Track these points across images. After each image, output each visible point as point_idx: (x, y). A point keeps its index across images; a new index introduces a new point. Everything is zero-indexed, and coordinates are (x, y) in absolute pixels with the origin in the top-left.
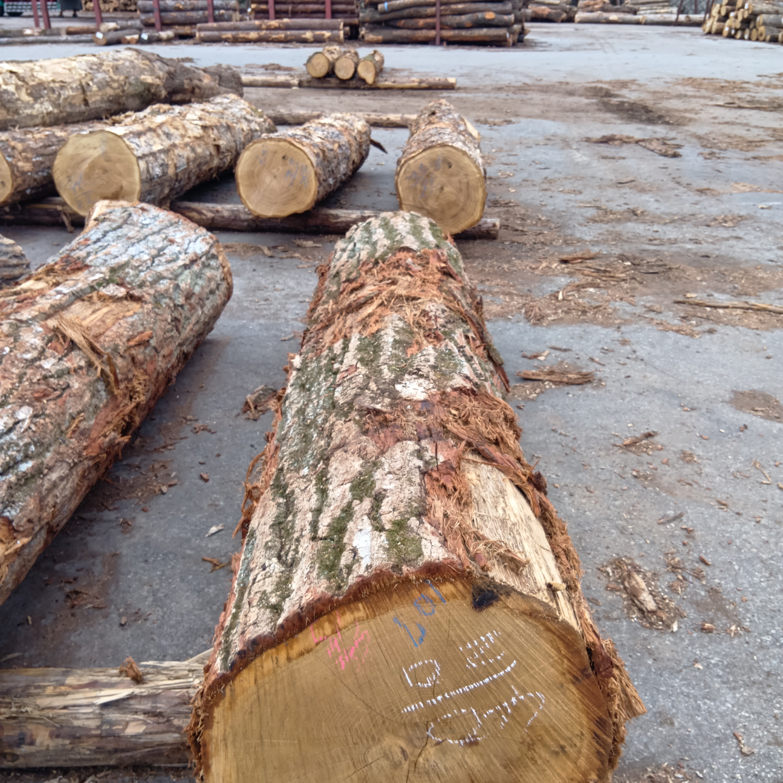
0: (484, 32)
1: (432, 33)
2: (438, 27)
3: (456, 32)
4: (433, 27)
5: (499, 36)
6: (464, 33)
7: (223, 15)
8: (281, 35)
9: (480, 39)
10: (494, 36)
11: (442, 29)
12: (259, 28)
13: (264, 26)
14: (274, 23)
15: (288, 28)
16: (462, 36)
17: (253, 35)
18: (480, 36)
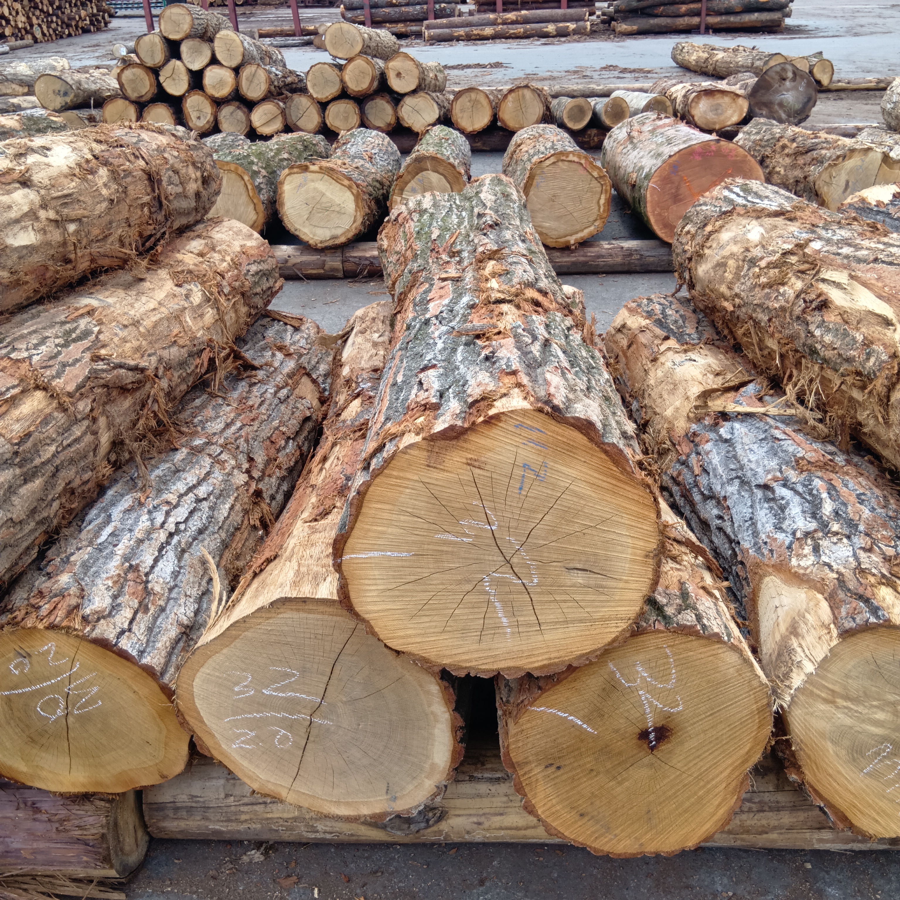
0: (755, 16)
1: (696, 20)
2: (704, 13)
3: (724, 18)
4: (698, 14)
5: (772, 21)
6: (732, 19)
7: (444, 9)
8: (520, 29)
9: (750, 24)
10: (767, 21)
11: (708, 15)
12: (494, 23)
13: (499, 21)
14: (511, 16)
15: (526, 21)
16: (730, 22)
17: (488, 31)
18: (750, 21)
